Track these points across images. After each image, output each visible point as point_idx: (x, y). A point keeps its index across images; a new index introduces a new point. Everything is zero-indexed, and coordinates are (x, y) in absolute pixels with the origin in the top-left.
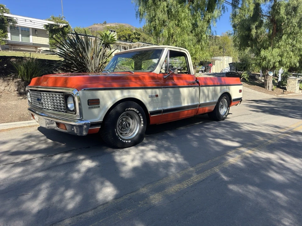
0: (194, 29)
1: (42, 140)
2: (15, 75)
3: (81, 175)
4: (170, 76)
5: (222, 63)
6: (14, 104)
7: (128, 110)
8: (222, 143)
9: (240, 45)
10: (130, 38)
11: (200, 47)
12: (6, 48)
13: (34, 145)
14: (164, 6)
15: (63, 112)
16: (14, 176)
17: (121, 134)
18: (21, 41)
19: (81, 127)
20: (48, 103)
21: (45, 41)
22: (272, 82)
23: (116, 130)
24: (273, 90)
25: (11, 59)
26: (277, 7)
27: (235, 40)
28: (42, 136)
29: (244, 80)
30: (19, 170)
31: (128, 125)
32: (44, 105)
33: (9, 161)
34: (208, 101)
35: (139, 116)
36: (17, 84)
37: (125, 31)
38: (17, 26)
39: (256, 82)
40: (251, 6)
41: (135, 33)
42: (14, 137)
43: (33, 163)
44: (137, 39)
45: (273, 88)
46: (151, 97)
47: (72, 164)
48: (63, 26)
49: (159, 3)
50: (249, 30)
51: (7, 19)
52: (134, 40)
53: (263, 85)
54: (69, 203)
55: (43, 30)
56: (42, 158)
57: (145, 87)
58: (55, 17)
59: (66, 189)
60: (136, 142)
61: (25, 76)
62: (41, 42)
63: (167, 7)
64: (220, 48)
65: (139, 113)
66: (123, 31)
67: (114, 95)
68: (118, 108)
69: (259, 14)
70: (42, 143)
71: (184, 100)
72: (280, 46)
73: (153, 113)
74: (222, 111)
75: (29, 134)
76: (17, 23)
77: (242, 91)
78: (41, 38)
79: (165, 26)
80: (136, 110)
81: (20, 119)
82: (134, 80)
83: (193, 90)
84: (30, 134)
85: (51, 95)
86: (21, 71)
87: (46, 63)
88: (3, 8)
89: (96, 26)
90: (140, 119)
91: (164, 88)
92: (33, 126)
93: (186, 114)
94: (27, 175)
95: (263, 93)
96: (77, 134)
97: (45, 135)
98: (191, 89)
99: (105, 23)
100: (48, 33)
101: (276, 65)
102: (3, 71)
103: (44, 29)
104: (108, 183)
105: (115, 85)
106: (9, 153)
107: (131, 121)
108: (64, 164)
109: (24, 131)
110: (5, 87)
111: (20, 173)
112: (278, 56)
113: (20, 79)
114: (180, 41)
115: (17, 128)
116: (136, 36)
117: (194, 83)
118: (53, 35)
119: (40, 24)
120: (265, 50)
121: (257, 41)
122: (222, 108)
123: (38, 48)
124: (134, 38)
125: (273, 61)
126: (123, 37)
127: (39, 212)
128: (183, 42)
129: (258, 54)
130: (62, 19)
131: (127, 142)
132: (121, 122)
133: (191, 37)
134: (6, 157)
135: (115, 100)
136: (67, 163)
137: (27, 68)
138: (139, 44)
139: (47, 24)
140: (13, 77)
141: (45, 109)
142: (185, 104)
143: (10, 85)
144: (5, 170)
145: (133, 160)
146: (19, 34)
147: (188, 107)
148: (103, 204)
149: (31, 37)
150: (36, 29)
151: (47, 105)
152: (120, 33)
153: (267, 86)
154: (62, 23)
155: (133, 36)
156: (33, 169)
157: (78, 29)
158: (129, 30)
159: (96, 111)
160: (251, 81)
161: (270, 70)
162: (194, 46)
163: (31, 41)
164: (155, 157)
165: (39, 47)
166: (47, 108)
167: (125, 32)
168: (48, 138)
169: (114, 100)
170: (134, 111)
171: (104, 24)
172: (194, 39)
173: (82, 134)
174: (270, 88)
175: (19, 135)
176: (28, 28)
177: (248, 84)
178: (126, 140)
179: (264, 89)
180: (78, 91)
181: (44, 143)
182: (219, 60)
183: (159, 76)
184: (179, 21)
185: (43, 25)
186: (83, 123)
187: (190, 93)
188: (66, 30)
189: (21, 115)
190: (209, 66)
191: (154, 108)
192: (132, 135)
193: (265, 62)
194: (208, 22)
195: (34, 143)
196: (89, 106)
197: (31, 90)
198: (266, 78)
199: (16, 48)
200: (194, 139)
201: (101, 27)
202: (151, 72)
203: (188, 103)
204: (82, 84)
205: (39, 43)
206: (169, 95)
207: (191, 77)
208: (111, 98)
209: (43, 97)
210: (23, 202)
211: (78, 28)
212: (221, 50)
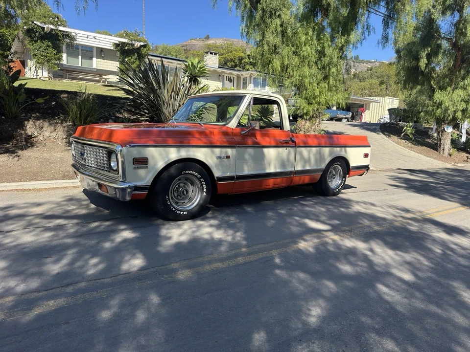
0: (320, 58)
1: (83, 205)
2: (65, 117)
3: (114, 245)
4: (251, 132)
5: (382, 107)
6: (59, 156)
7: (185, 174)
8: (307, 225)
9: (405, 81)
10: (241, 63)
11: (327, 86)
12: (59, 75)
13: (74, 210)
14: (277, 24)
15: (106, 171)
16: (42, 240)
17: (177, 203)
18: (80, 65)
19: (123, 190)
20: (91, 159)
21: (113, 65)
22: (449, 141)
23: (167, 197)
24: (450, 155)
25: (61, 94)
26: (461, 25)
27: (398, 73)
28: (85, 200)
29: (406, 138)
30: (48, 235)
31: (185, 192)
32: (87, 161)
33: (41, 225)
34: (308, 168)
35: (201, 182)
36: (66, 129)
37: (234, 52)
38: (76, 43)
39: (428, 140)
40: (408, 26)
41: (249, 56)
42: (52, 199)
43: (65, 228)
44: (251, 65)
45: (451, 151)
46: (220, 158)
47: (108, 233)
48: (139, 46)
49: (270, 20)
50: (417, 59)
51: (63, 35)
52: (247, 67)
53: (435, 147)
54: (91, 269)
55: (112, 50)
56: (77, 224)
57: (211, 146)
58: (129, 32)
59: (92, 257)
60: (194, 215)
61: (78, 119)
62: (109, 67)
63: (281, 26)
64: (382, 83)
65: (201, 178)
66: (231, 52)
67: (167, 154)
68: (173, 170)
69: (433, 35)
70: (83, 208)
71: (270, 165)
72: (465, 86)
73: (220, 179)
74: (335, 183)
75: (70, 196)
76: (76, 40)
77: (369, 155)
78: (108, 61)
79: (277, 53)
80: (196, 174)
81: (64, 177)
82: (197, 136)
83: (284, 151)
84: (72, 196)
85: (95, 150)
86: (72, 111)
87: (107, 101)
88: (58, 18)
89: (194, 42)
90: (202, 185)
91: (238, 147)
92: (78, 187)
93: (270, 183)
94: (56, 240)
95: (432, 159)
96: (119, 198)
97: (89, 198)
98: (280, 149)
99: (208, 38)
100: (118, 54)
101: (458, 116)
102: (50, 111)
103: (112, 48)
104: (139, 256)
105: (171, 141)
106: (42, 216)
107: (191, 188)
108: (99, 233)
109: (66, 192)
110: (51, 132)
111: (49, 237)
112: (461, 101)
113: (71, 123)
114: (298, 77)
115: (58, 188)
116: (251, 60)
117: (287, 142)
118: (125, 58)
119: (107, 41)
120: (441, 91)
121: (432, 77)
122: (334, 178)
123: (103, 77)
124: (247, 64)
125: (452, 109)
126: (231, 61)
127: (58, 274)
128: (301, 78)
129: (431, 97)
130: (139, 35)
131: (182, 213)
132: (177, 188)
133: (314, 70)
134: (37, 221)
135: (168, 160)
136: (103, 232)
137: (80, 108)
138: (252, 74)
139: (118, 43)
140: (62, 120)
141: (88, 166)
142: (271, 170)
143: (57, 130)
144: (34, 233)
145: (181, 235)
146: (78, 55)
147: (275, 175)
148: (125, 274)
149: (94, 59)
150: (102, 48)
151: (90, 162)
152: (227, 56)
153: (442, 149)
154: (138, 41)
155: (247, 60)
156: (64, 235)
157: (164, 47)
158: (240, 50)
159: (142, 172)
160: (420, 140)
161: (448, 123)
162: (318, 84)
163: (94, 66)
164: (210, 234)
165: (105, 75)
166: (90, 165)
167: (235, 54)
168: (92, 202)
169: (166, 160)
170: (193, 175)
171: (205, 38)
172: (318, 73)
173: (125, 199)
174: (446, 152)
175: (58, 197)
176: (92, 47)
177: (413, 144)
178: (180, 211)
179: (436, 152)
180: (122, 147)
181: (86, 207)
182: (377, 103)
183: (234, 131)
184: (297, 47)
185: (111, 43)
186: (127, 185)
187: (279, 155)
188: (144, 51)
189: (66, 172)
190: (359, 110)
191: (223, 172)
192: (190, 206)
193: (439, 110)
194: (341, 49)
195: (74, 207)
196: (134, 166)
197: (75, 141)
198: (441, 135)
199: (73, 75)
200: (274, 218)
201: (201, 43)
202: (224, 125)
203: (275, 168)
204: (129, 139)
205: (106, 69)
206: (247, 157)
207: (282, 133)
208: (163, 159)
209: (86, 151)
210: (45, 264)
211: (166, 46)
212: (383, 86)
